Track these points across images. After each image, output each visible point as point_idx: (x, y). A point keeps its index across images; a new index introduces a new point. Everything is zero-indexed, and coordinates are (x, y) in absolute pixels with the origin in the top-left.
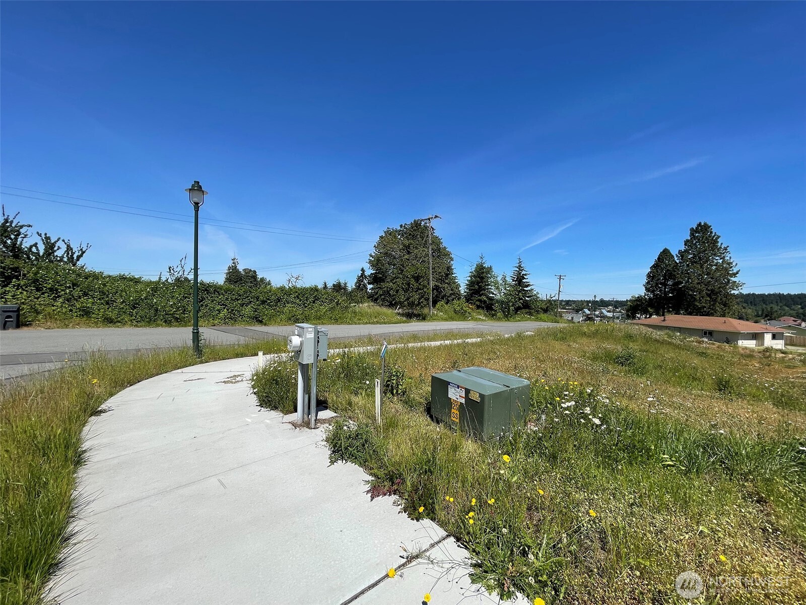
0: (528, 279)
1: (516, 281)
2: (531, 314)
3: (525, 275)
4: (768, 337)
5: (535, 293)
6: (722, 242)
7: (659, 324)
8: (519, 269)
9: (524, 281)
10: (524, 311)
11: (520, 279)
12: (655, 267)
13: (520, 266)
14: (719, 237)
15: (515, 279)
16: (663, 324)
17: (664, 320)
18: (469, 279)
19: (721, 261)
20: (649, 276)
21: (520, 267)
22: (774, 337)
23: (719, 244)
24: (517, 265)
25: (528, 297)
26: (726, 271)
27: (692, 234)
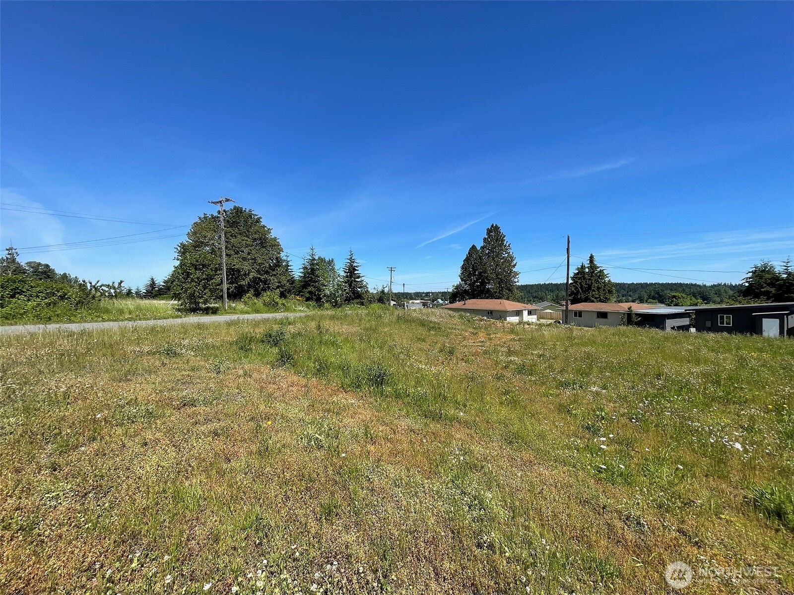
0: (360, 271)
1: (348, 273)
2: (362, 304)
3: (357, 267)
4: (525, 313)
5: (365, 283)
6: (507, 240)
7: (461, 308)
8: (350, 261)
9: (356, 272)
10: (355, 301)
11: (352, 271)
12: (467, 260)
13: (351, 258)
14: (504, 236)
15: (348, 271)
16: (463, 307)
17: (465, 304)
18: (302, 270)
19: (506, 255)
20: (463, 268)
21: (352, 261)
22: (530, 313)
23: (505, 243)
24: (349, 257)
25: (359, 288)
26: (509, 262)
27: (488, 234)
